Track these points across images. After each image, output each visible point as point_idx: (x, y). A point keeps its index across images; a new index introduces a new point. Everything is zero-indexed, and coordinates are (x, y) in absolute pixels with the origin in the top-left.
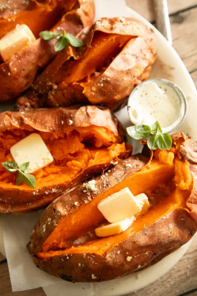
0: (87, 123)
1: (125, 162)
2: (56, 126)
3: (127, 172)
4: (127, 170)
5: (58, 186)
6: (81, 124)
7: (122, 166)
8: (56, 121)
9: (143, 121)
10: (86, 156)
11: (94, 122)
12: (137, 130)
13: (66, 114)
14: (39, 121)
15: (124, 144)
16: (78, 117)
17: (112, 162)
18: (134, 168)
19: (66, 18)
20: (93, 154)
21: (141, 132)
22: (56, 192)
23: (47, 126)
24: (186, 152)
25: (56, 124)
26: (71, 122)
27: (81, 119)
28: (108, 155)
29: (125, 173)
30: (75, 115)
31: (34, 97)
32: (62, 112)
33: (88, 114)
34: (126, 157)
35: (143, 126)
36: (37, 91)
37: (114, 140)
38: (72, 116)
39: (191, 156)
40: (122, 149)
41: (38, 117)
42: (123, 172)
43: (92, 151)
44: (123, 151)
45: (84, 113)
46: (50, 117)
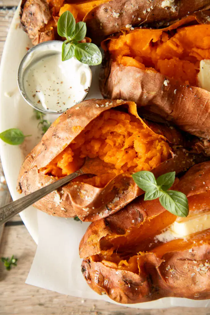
0: (148, 74)
1: (118, 24)
2: (184, 92)
3: (121, 5)
4: (120, 8)
5: (203, 22)
6: (155, 76)
7: (123, 18)
8: (183, 98)
9: (78, 67)
10: (159, 51)
11: (139, 72)
12: (90, 59)
13: (168, 99)
14: (201, 105)
15: (110, 49)
16: (156, 87)
17: (132, 29)
18: (111, 8)
19: (123, 232)
20: (149, 51)
21: (87, 54)
22: (208, 17)
23: (195, 95)
24: (45, 12)
25: (183, 94)
26: (166, 83)
27: (152, 84)
28: (134, 41)
29: (124, 4)
30: (158, 92)
31: (196, 149)
32: (171, 105)
33: (143, 87)
34: (113, 35)
35: (81, 61)
36: (191, 156)
37: (119, 57)
38: (162, 92)
39: (40, 7)
40: (115, 43)
41: (201, 113)
42: (125, 7)
43: (149, 56)
44: (114, 40)
45: (146, 90)
46: (187, 107)
